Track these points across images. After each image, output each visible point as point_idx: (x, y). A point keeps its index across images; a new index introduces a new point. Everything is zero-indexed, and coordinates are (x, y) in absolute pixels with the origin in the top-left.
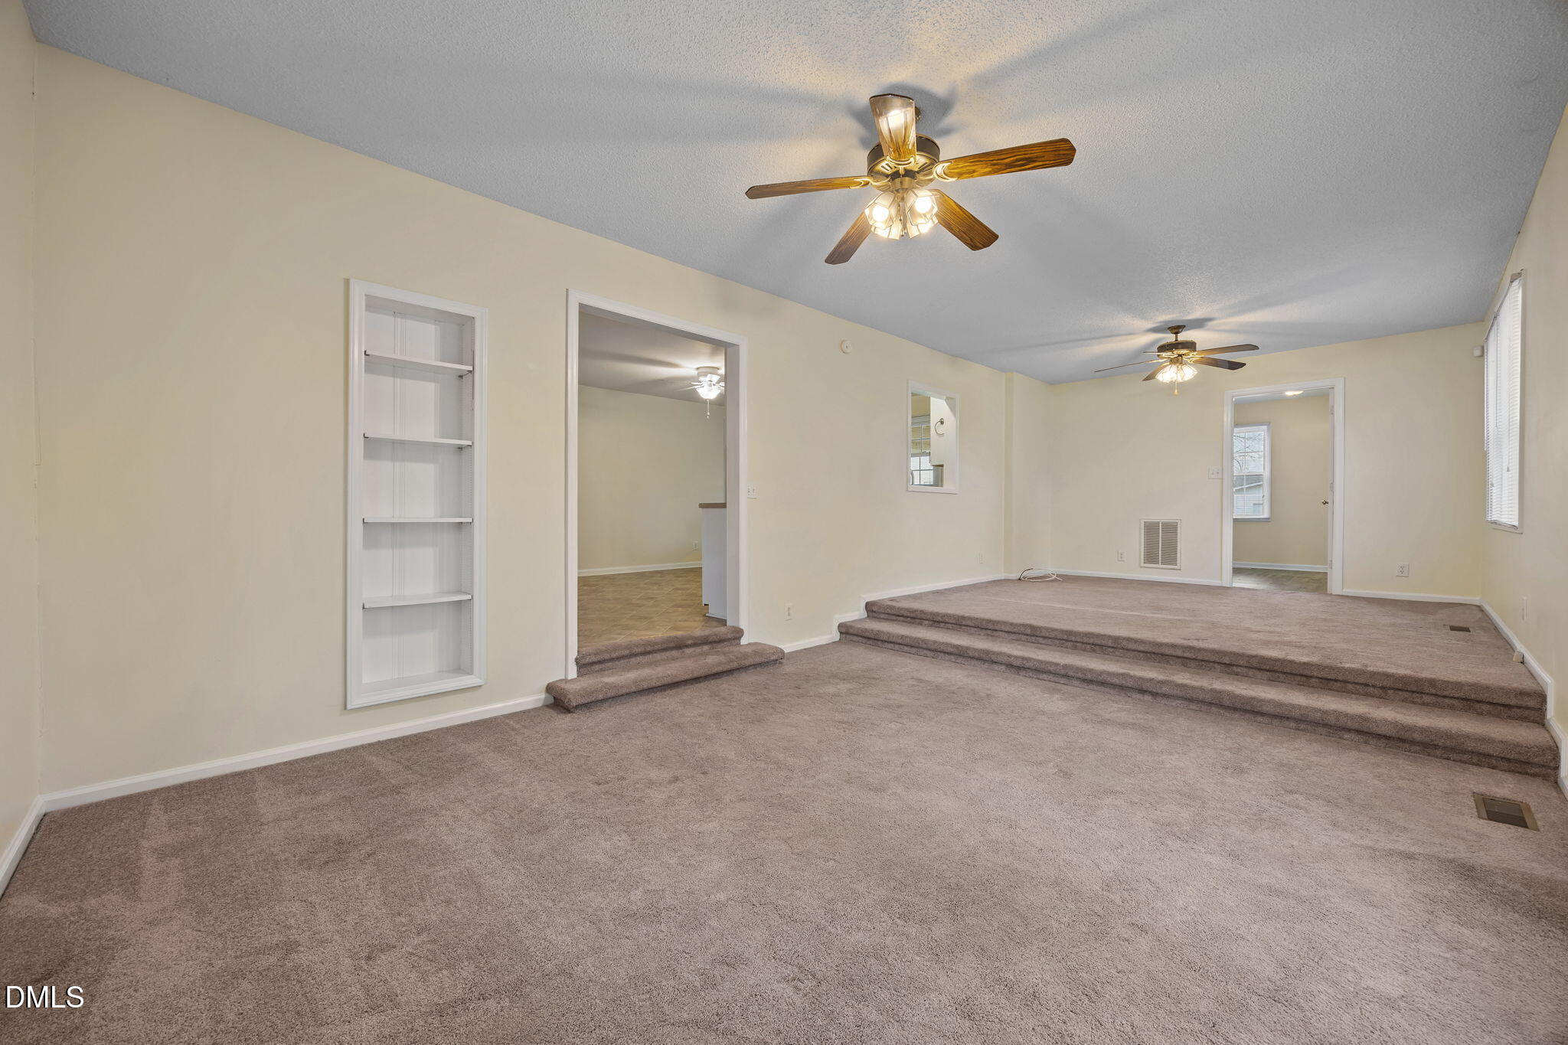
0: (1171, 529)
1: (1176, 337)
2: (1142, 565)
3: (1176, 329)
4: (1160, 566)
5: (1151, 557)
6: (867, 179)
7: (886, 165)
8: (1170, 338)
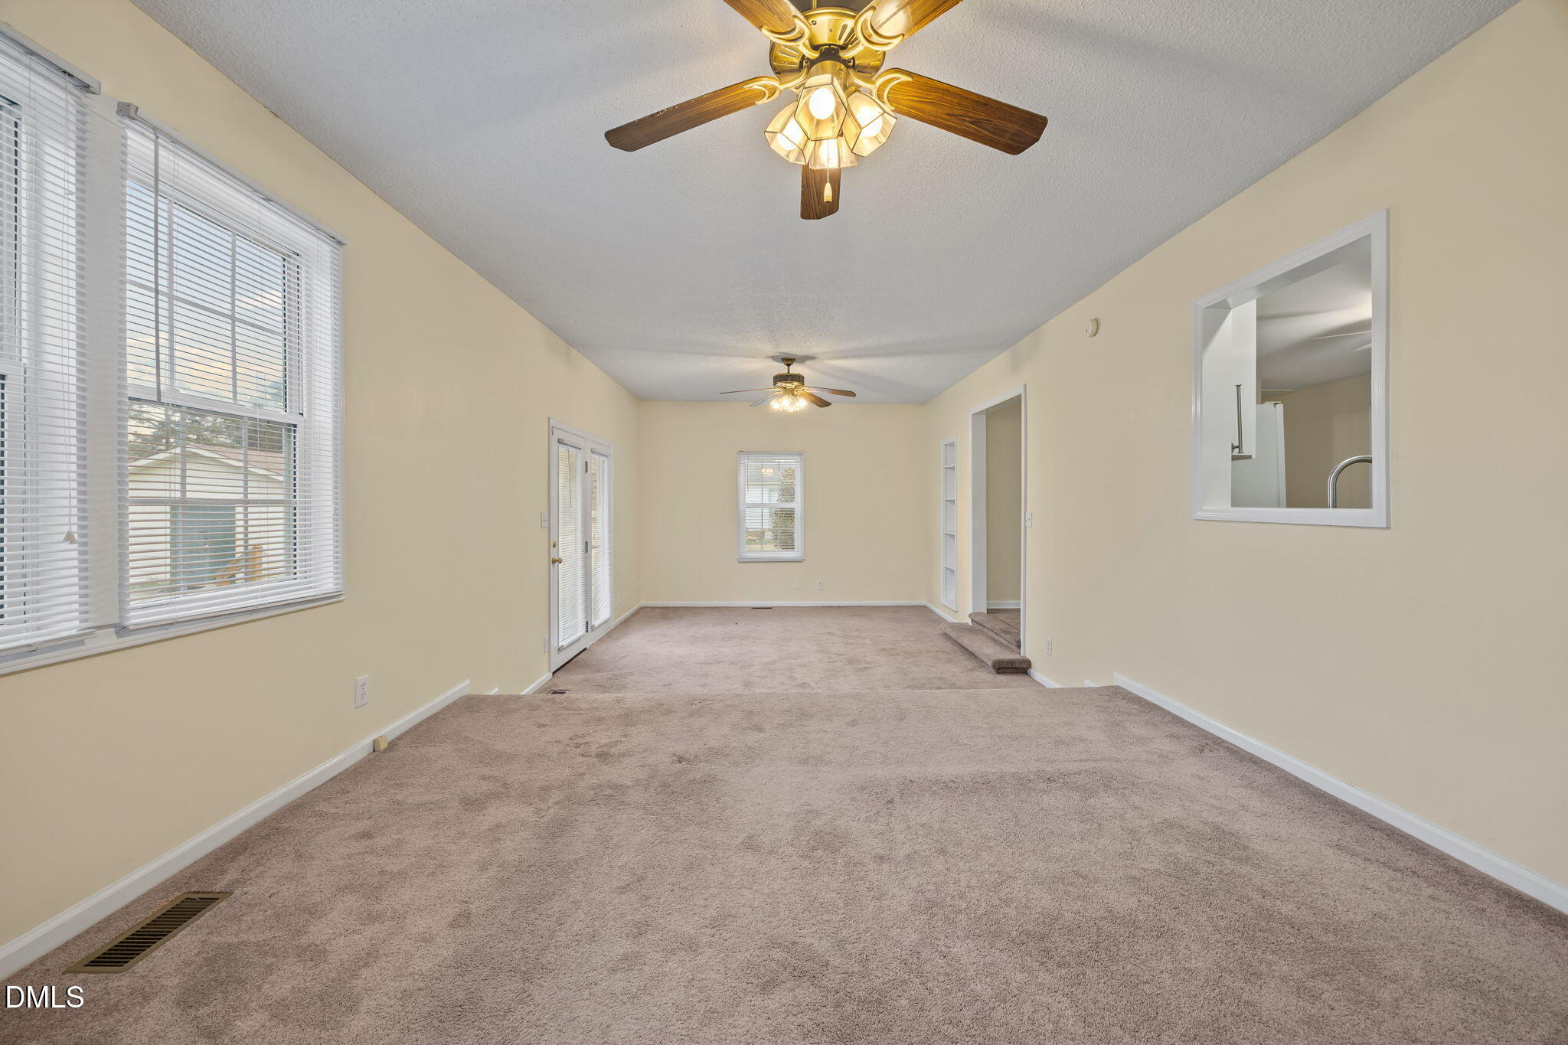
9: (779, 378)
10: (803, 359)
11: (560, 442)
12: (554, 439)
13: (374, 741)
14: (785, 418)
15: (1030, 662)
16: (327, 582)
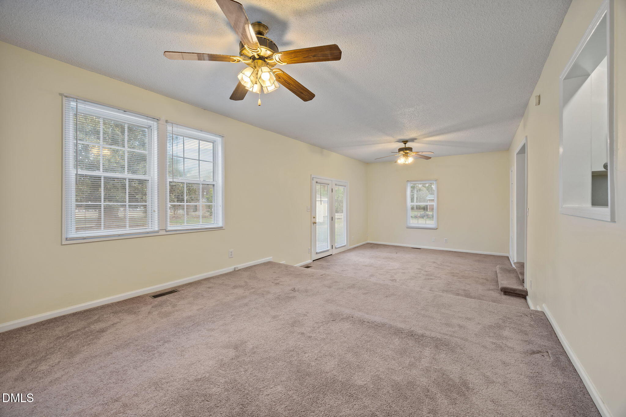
9: (400, 150)
10: (413, 140)
11: (317, 182)
12: (314, 182)
13: (235, 268)
14: (405, 166)
15: (527, 292)
16: (220, 224)
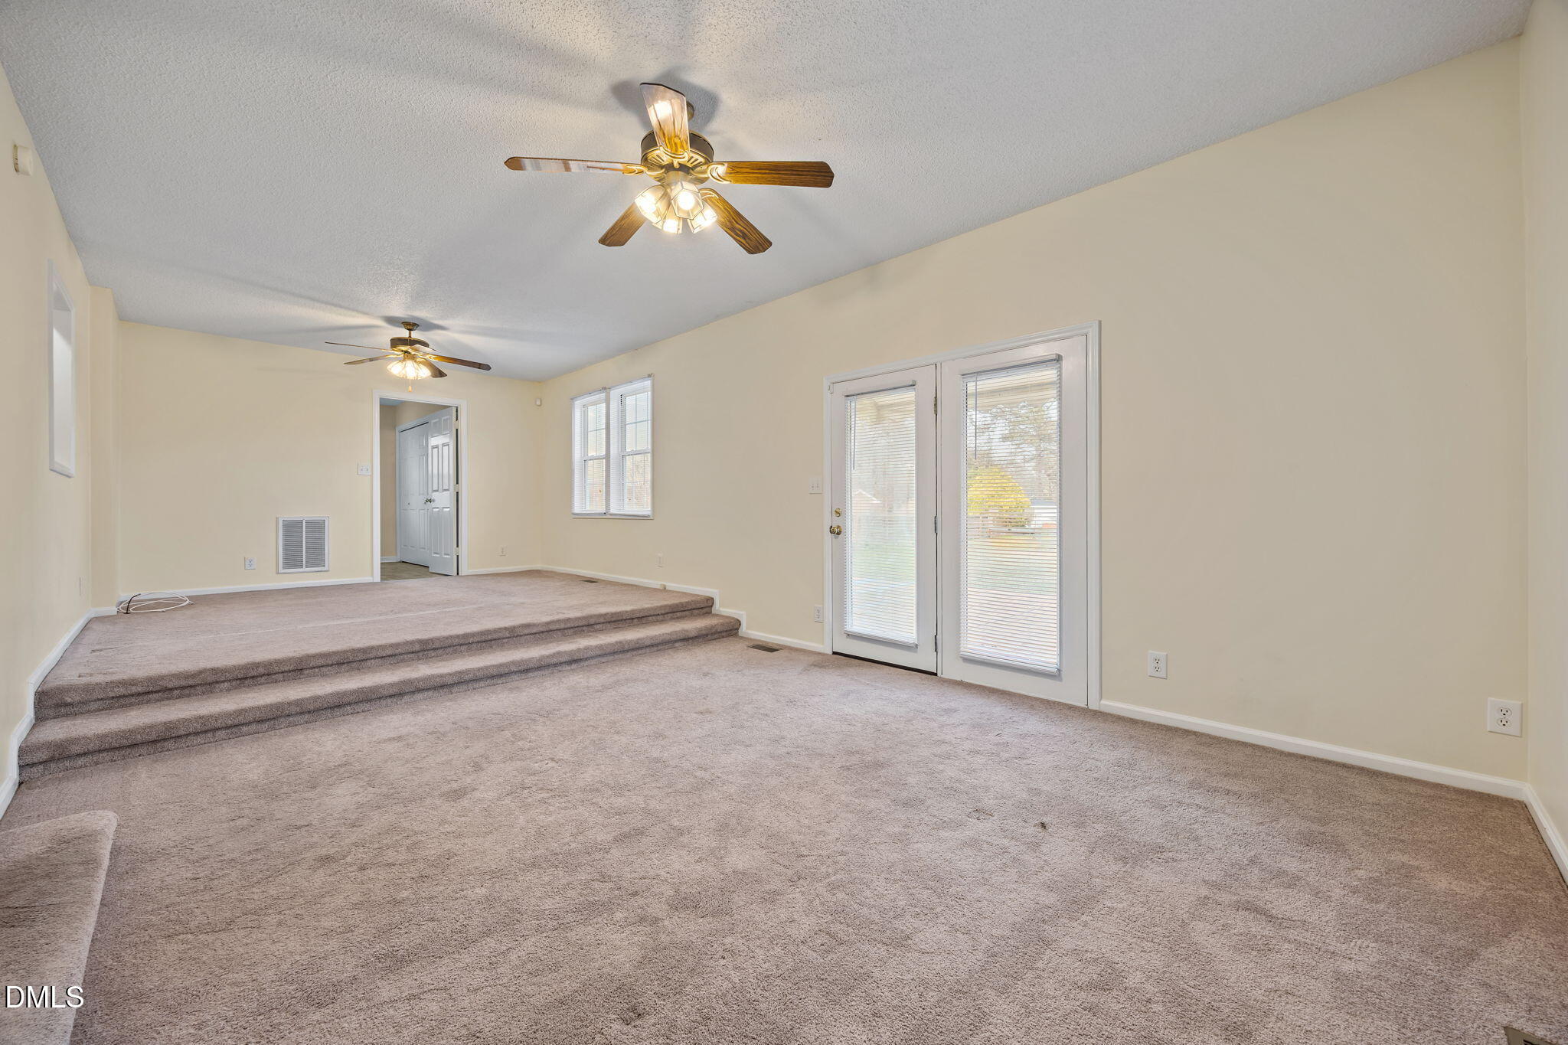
0: (317, 528)
1: (410, 334)
2: (281, 570)
3: (410, 326)
4: (304, 569)
5: (292, 560)
6: (642, 168)
7: (661, 154)
8: (404, 333)
